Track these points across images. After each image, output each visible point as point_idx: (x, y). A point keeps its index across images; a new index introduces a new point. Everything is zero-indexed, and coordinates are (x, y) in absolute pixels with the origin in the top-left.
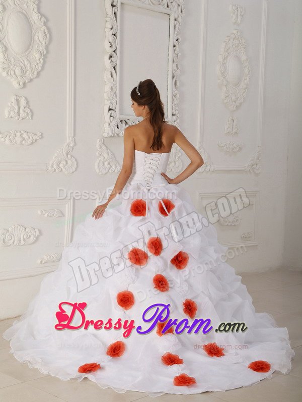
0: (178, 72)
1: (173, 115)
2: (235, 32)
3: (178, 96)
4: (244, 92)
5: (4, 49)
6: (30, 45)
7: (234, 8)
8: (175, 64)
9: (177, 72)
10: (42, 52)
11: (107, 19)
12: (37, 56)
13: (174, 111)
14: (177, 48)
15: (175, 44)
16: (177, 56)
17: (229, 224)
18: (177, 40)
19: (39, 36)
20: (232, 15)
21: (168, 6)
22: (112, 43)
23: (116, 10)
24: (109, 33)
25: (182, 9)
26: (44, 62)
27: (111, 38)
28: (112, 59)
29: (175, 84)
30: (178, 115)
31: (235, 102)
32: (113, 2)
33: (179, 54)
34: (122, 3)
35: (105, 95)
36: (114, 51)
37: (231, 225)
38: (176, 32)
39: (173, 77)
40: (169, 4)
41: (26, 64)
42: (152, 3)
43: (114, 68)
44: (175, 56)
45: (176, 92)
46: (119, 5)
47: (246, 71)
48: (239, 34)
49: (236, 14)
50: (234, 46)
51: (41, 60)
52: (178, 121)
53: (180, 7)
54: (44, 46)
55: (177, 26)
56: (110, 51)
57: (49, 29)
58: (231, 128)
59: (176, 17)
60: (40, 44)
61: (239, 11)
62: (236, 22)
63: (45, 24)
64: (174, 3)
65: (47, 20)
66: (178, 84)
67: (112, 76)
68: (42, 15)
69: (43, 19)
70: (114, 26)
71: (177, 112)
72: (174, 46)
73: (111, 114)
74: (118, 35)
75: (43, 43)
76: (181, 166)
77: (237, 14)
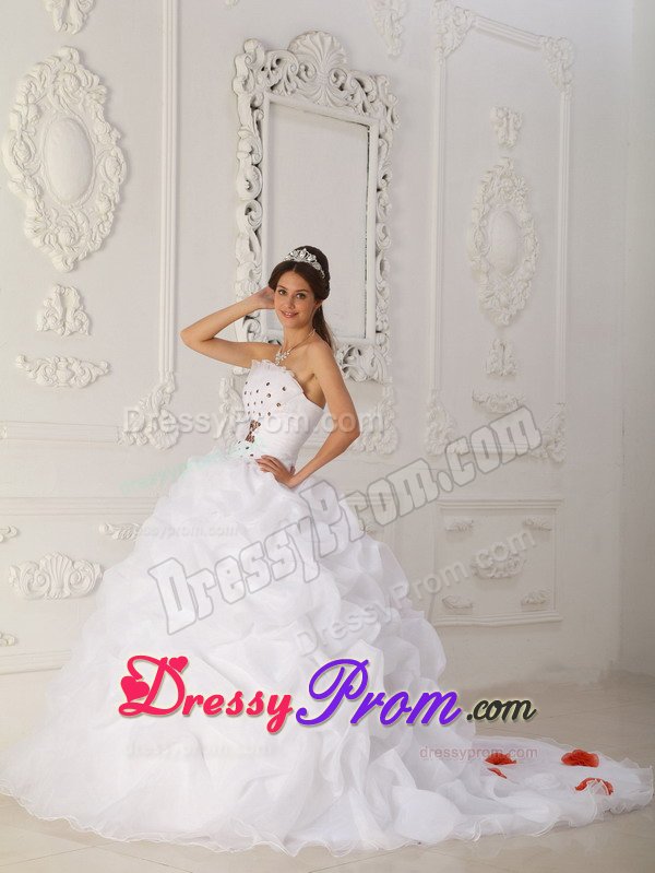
0: (387, 243)
1: (377, 332)
2: (503, 162)
3: (387, 291)
4: (525, 288)
5: (37, 192)
6: (89, 183)
7: (501, 114)
8: (380, 226)
9: (385, 244)
10: (112, 198)
11: (242, 134)
12: (102, 207)
13: (379, 323)
14: (384, 193)
15: (380, 186)
16: (385, 211)
17: (497, 576)
18: (384, 177)
19: (107, 167)
20: (496, 127)
21: (364, 110)
22: (253, 183)
23: (260, 117)
24: (246, 162)
25: (395, 117)
26: (116, 219)
27: (250, 172)
28: (252, 213)
29: (382, 268)
30: (388, 333)
31: (507, 307)
32: (254, 99)
33: (389, 207)
34: (271, 103)
35: (238, 286)
36: (256, 199)
37: (501, 578)
38: (382, 162)
39: (377, 254)
40: (368, 105)
41: (80, 222)
42: (333, 103)
43: (256, 232)
44: (381, 210)
45: (383, 284)
46: (266, 107)
47: (529, 243)
48: (512, 167)
49: (505, 125)
50: (502, 192)
51: (110, 214)
52: (388, 345)
53: (390, 111)
54: (116, 187)
55: (384, 148)
56: (248, 197)
57: (125, 153)
58: (500, 361)
59: (382, 130)
60: (108, 182)
61: (511, 121)
62: (505, 143)
63: (118, 142)
64: (378, 104)
65: (123, 135)
66: (387, 267)
67: (251, 249)
68: (113, 125)
69: (115, 134)
70: (256, 149)
71: (386, 325)
72: (378, 190)
73: (249, 328)
74: (264, 166)
75: (115, 180)
76: (396, 442)
77: (508, 126)
